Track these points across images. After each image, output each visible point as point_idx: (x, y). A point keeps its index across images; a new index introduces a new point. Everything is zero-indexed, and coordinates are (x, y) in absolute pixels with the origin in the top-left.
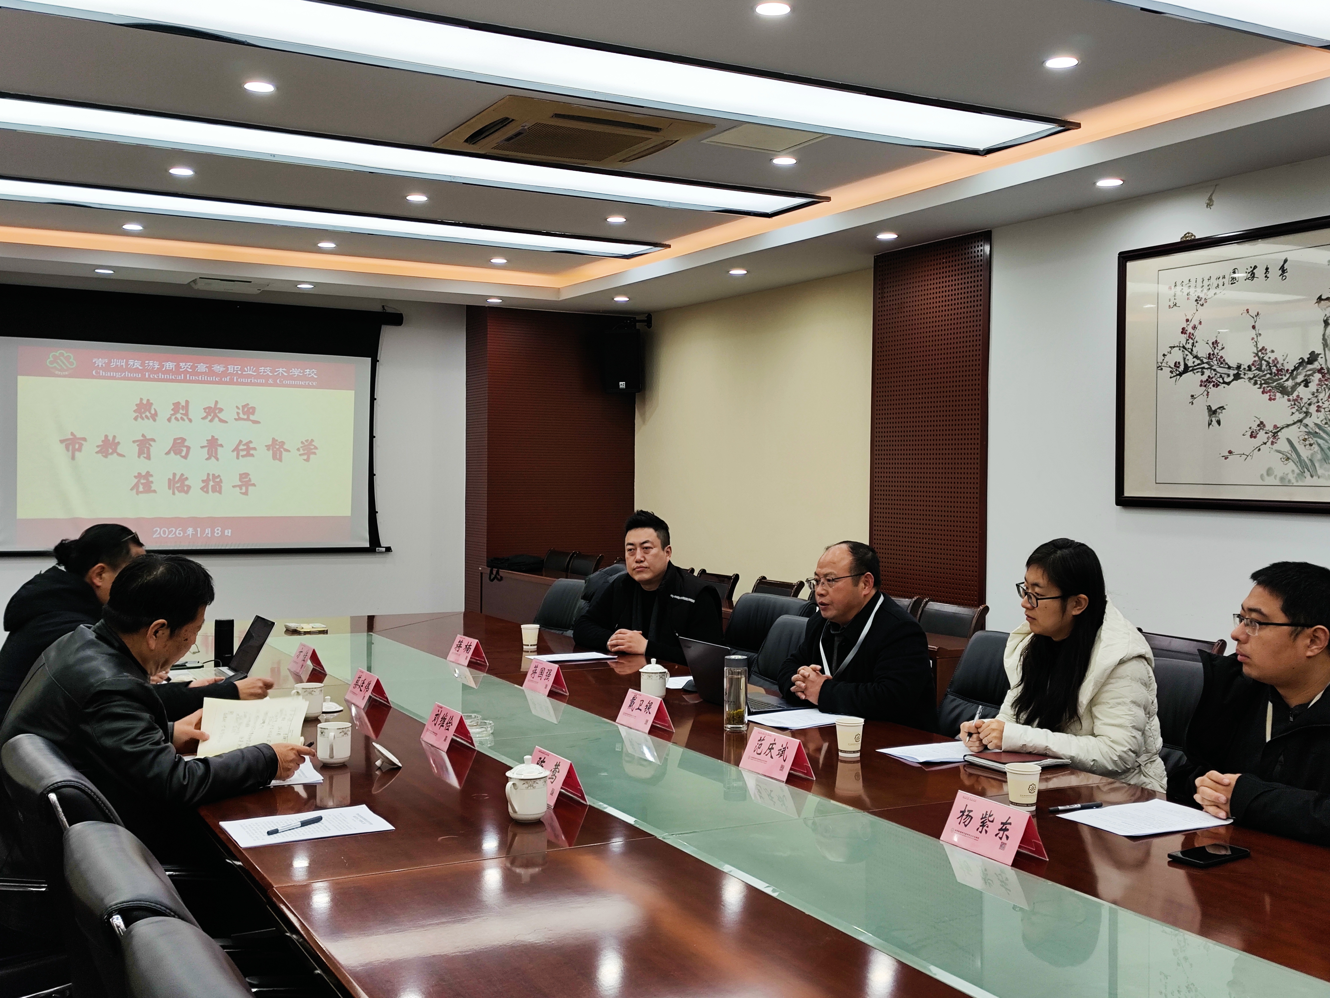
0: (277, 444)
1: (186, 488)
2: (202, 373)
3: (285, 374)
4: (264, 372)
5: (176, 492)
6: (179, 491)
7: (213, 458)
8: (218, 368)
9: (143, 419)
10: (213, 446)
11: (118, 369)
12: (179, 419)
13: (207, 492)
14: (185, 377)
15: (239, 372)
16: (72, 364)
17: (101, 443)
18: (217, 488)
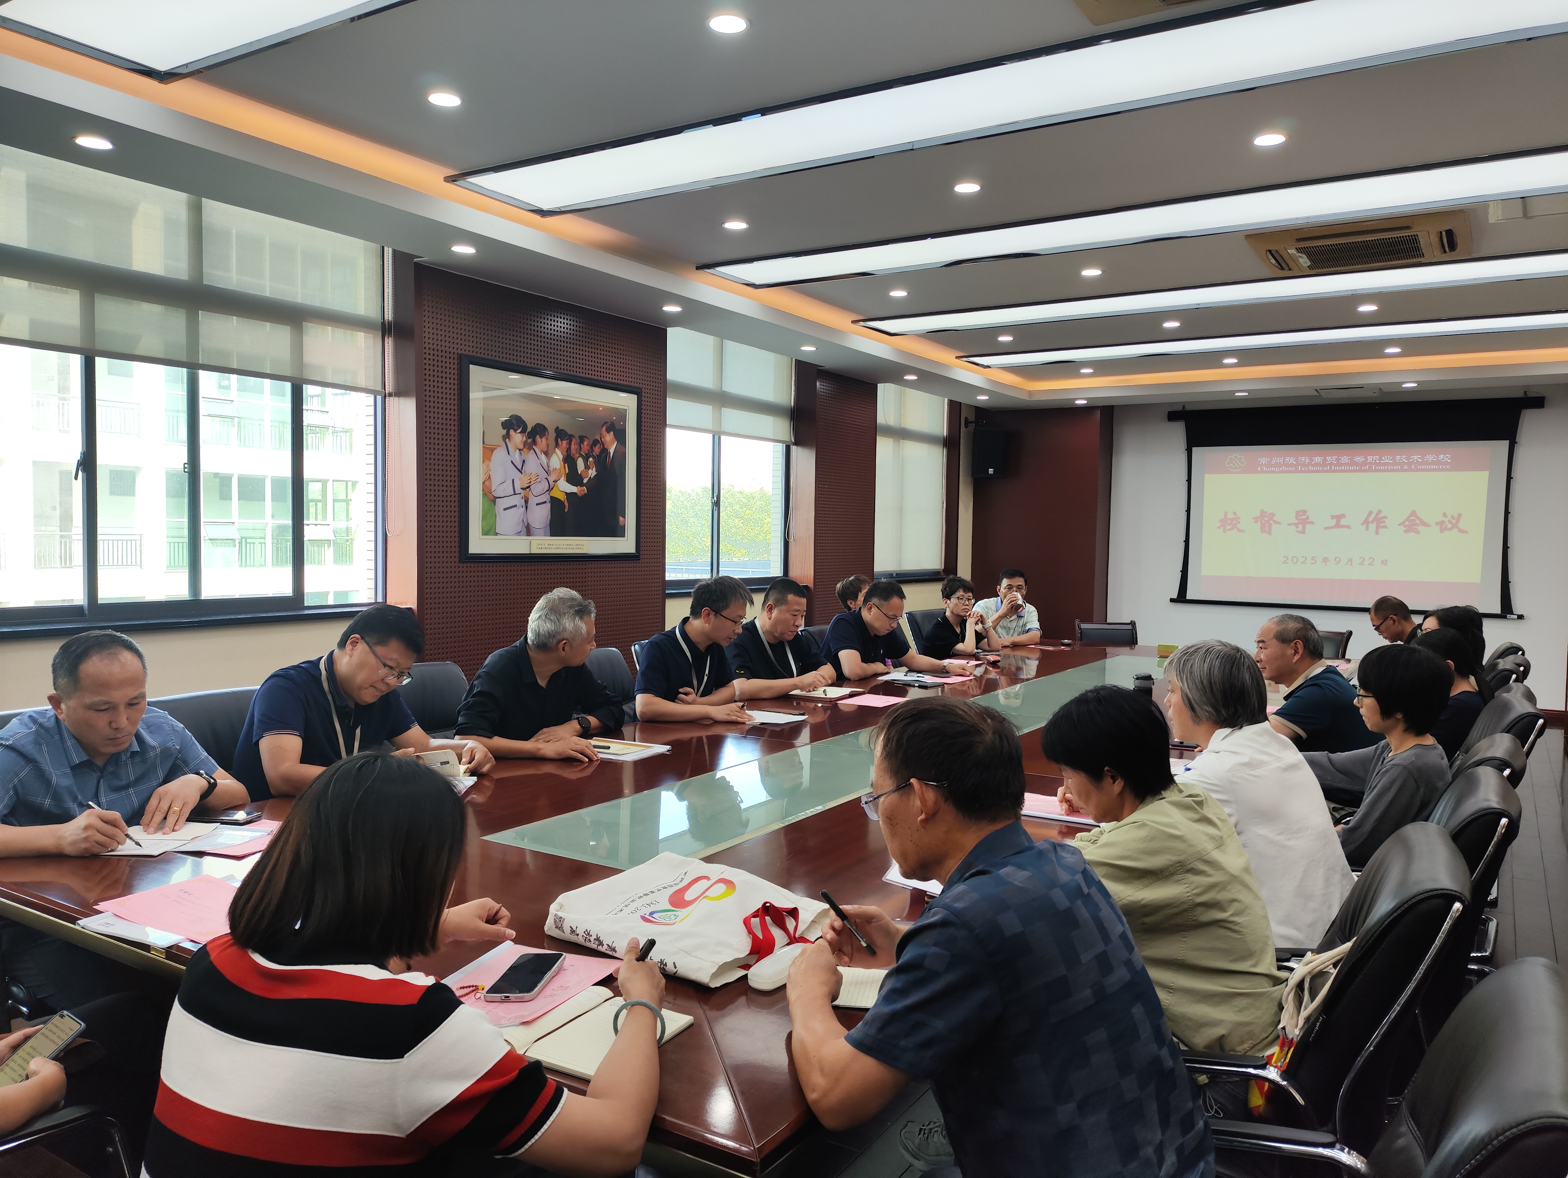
2: (1344, 465)
3: (1420, 460)
4: (1400, 460)
8: (1359, 459)
11: (1277, 465)
14: (1331, 468)
15: (1378, 461)
16: (1243, 463)
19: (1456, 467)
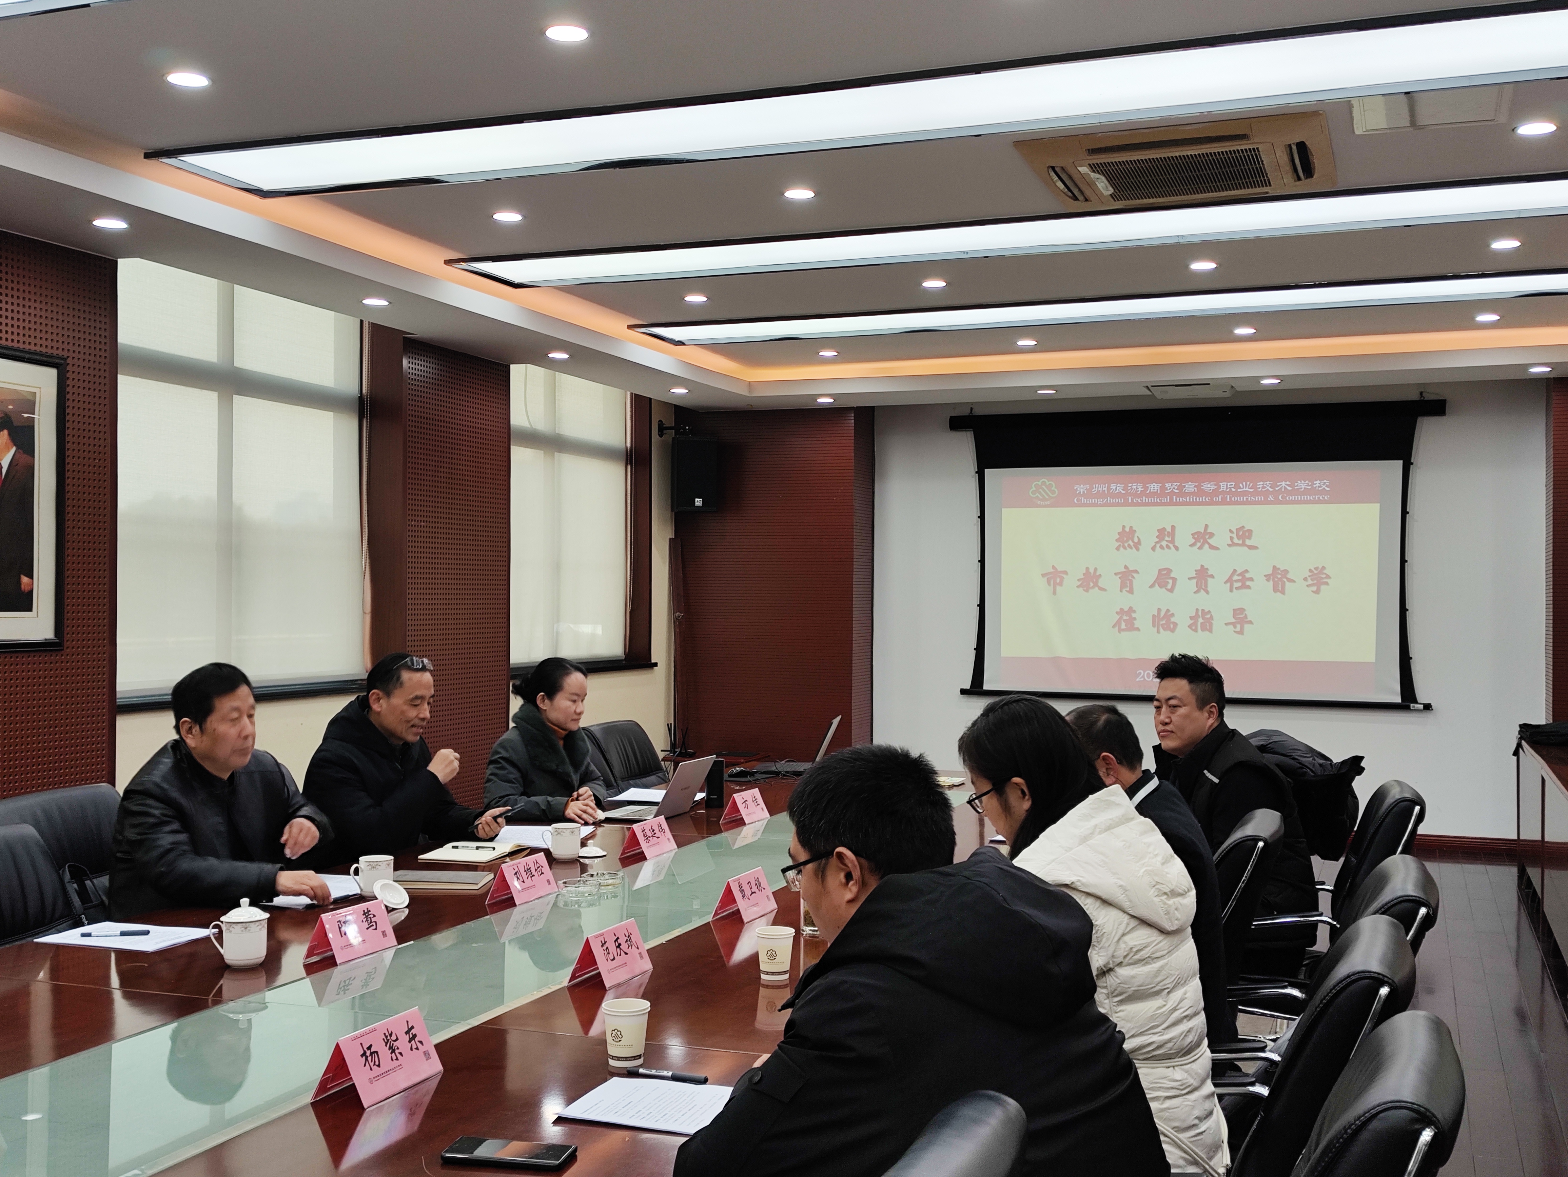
0: (1279, 574)
1: (1172, 626)
2: (1190, 494)
3: (1289, 488)
4: (1263, 487)
5: (1161, 630)
6: (1164, 629)
7: (1202, 591)
8: (1208, 486)
9: (1125, 548)
10: (1202, 576)
11: (1101, 495)
12: (1165, 546)
13: (1196, 630)
14: (1171, 499)
15: (1233, 490)
16: (1054, 492)
17: (1082, 577)
18: (1208, 626)
19: (1337, 497)
